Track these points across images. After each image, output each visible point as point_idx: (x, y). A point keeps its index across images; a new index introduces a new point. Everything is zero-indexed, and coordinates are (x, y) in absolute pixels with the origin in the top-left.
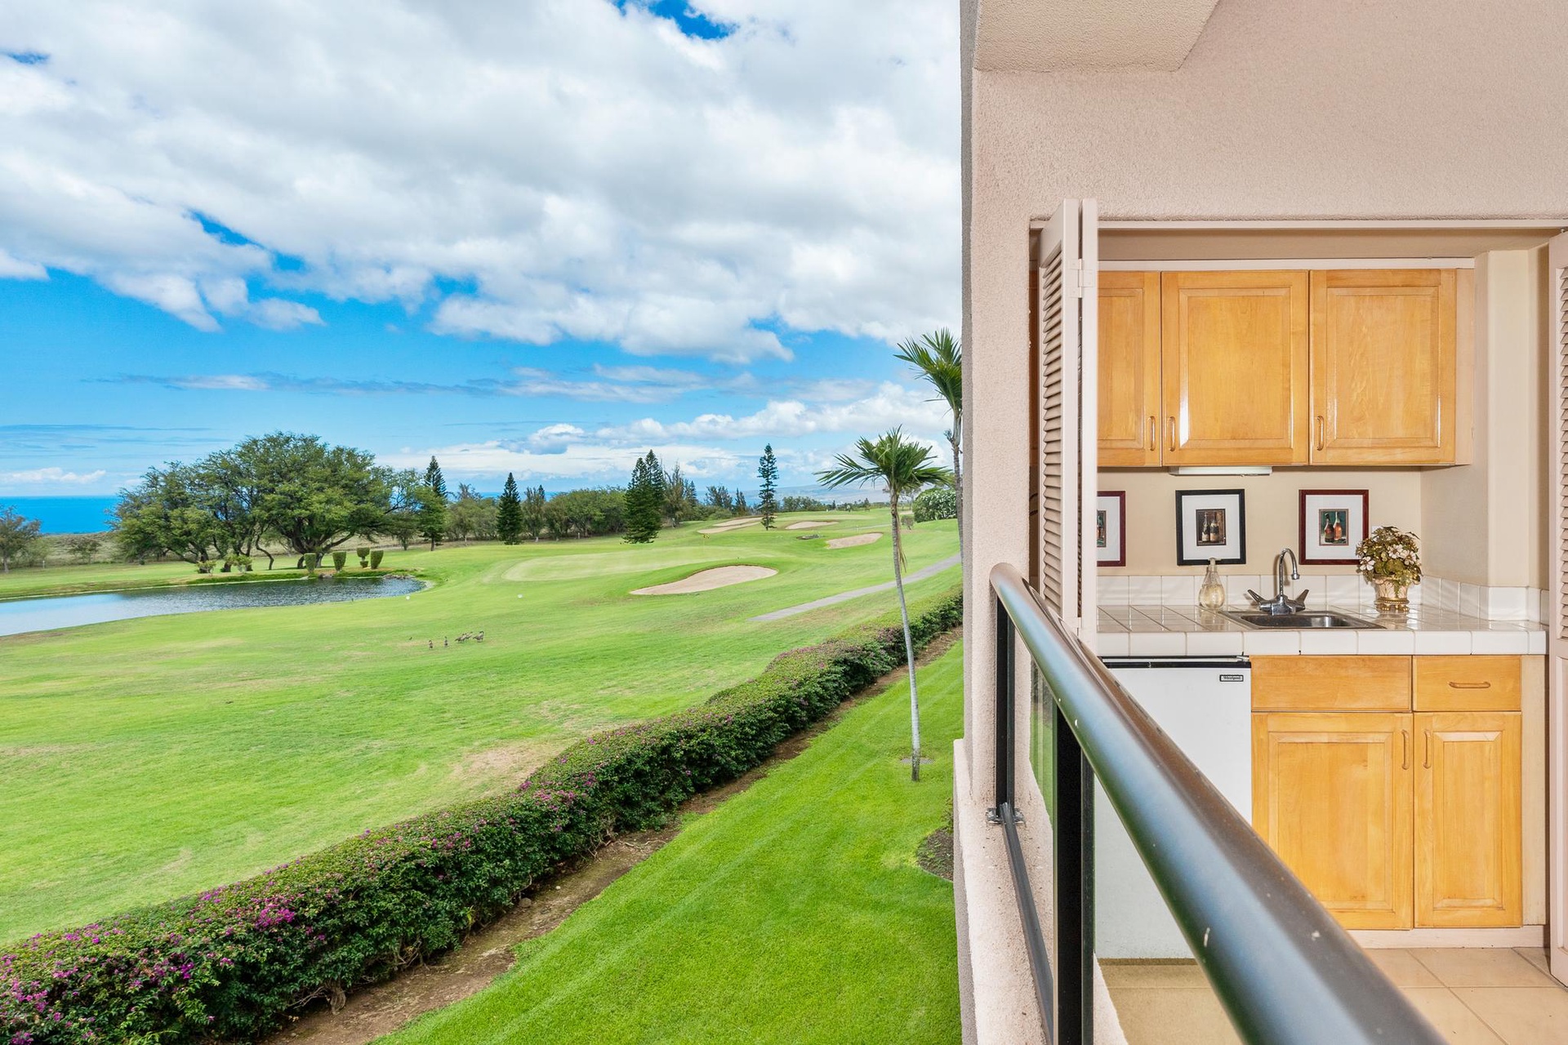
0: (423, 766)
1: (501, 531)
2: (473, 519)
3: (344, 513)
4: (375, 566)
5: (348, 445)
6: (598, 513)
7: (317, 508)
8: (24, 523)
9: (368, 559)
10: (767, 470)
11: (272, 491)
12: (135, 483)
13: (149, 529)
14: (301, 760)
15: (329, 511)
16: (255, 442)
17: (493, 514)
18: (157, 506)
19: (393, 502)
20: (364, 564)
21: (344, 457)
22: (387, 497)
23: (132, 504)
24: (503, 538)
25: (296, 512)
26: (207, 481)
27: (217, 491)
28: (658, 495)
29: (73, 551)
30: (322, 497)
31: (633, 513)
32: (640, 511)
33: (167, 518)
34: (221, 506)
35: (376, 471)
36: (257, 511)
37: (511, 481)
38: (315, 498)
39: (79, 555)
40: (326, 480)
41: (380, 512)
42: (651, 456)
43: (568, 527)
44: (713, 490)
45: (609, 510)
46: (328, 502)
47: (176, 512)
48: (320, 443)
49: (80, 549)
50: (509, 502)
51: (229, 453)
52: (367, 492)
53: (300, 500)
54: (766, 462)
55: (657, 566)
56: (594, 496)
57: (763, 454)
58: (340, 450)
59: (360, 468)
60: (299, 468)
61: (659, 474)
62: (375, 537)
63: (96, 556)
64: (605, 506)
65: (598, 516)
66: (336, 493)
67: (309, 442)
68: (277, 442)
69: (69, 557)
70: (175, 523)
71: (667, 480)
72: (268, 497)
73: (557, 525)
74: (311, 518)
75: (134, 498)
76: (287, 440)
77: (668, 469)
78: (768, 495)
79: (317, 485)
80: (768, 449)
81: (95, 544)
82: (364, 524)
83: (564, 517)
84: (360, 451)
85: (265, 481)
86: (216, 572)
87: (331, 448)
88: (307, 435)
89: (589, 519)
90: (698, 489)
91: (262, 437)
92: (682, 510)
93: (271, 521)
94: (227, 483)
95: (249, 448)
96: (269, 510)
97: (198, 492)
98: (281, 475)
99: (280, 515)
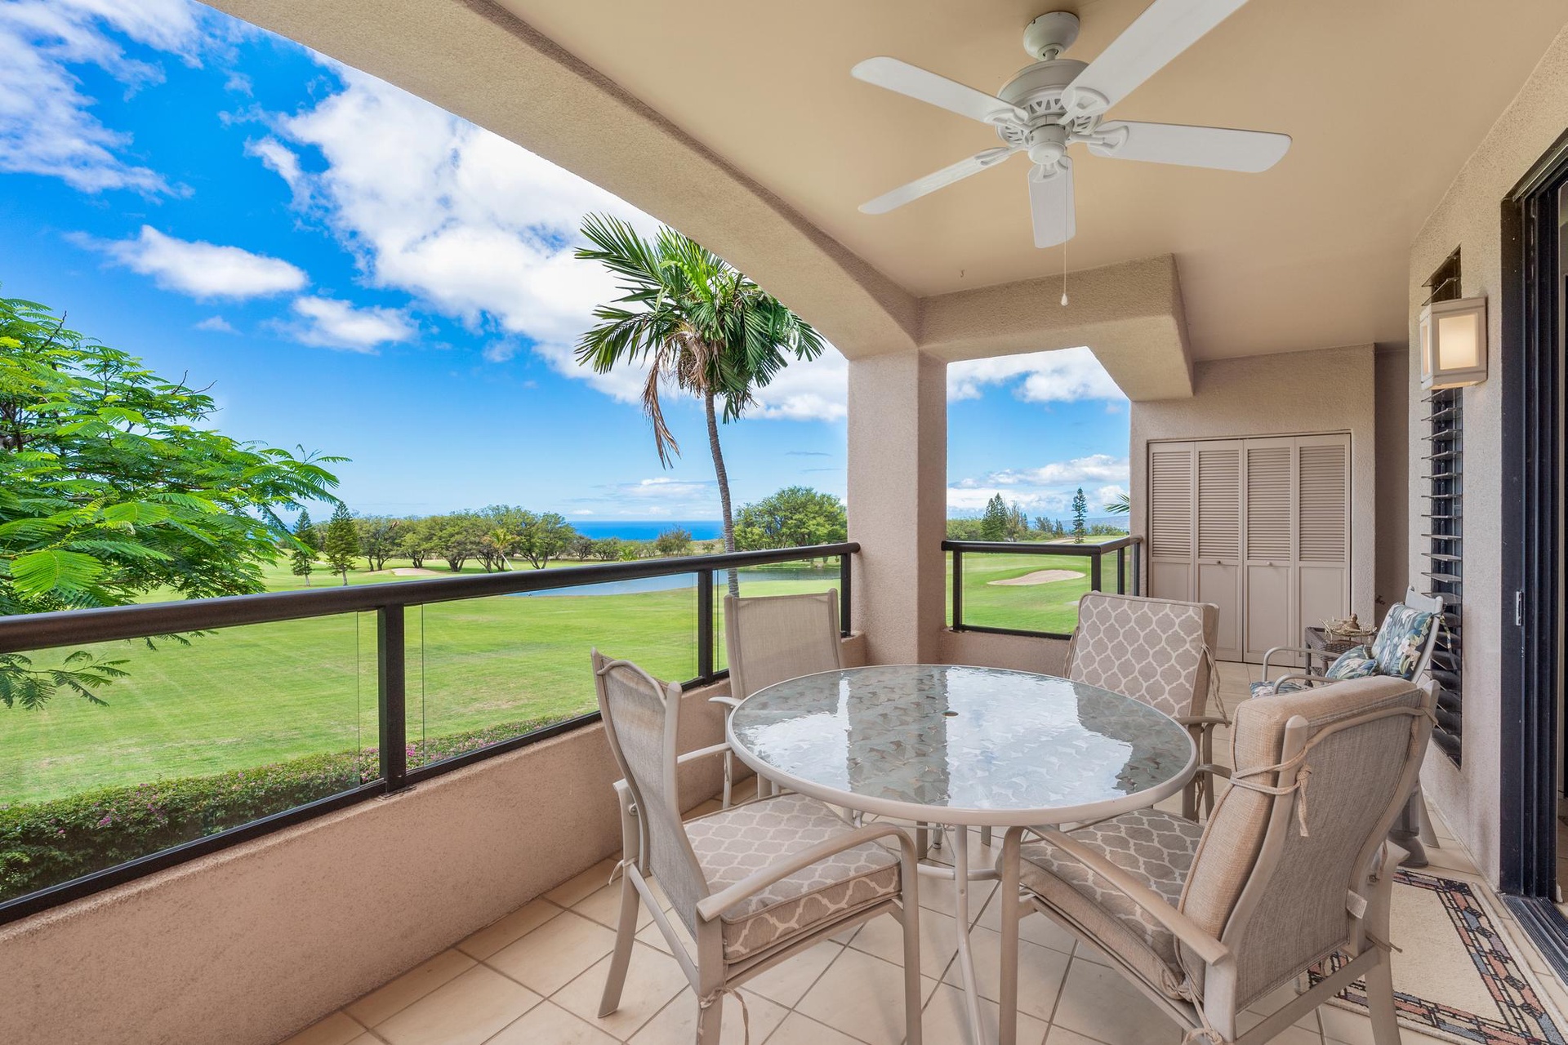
3: (826, 531)
5: (828, 493)
6: (964, 534)
7: (812, 528)
8: (685, 534)
10: (1079, 507)
11: (791, 518)
13: (738, 538)
15: (817, 530)
16: (784, 492)
21: (826, 499)
25: (803, 530)
26: (761, 514)
27: (767, 518)
28: (1003, 523)
29: (704, 549)
30: (814, 522)
31: (986, 534)
32: (991, 533)
33: (745, 532)
34: (769, 527)
36: (784, 530)
38: (811, 522)
39: (706, 551)
40: (816, 513)
42: (998, 497)
44: (1039, 519)
45: (971, 533)
46: (818, 525)
47: (749, 530)
48: (814, 491)
49: (707, 548)
51: (772, 498)
53: (804, 524)
54: (1078, 501)
55: (1003, 568)
57: (1076, 495)
58: (824, 496)
60: (804, 505)
61: (1003, 509)
64: (968, 529)
66: (821, 520)
67: (809, 491)
68: (794, 491)
70: (749, 535)
71: (1008, 513)
72: (789, 522)
76: (799, 490)
77: (1009, 505)
78: (1079, 524)
79: (812, 515)
80: (1080, 491)
81: (713, 546)
84: (833, 496)
85: (788, 513)
87: (819, 495)
88: (808, 487)
90: (1029, 519)
91: (787, 489)
92: (1018, 533)
93: (791, 535)
94: (771, 514)
95: (781, 495)
96: (790, 529)
97: (760, 519)
98: (795, 509)
99: (795, 532)
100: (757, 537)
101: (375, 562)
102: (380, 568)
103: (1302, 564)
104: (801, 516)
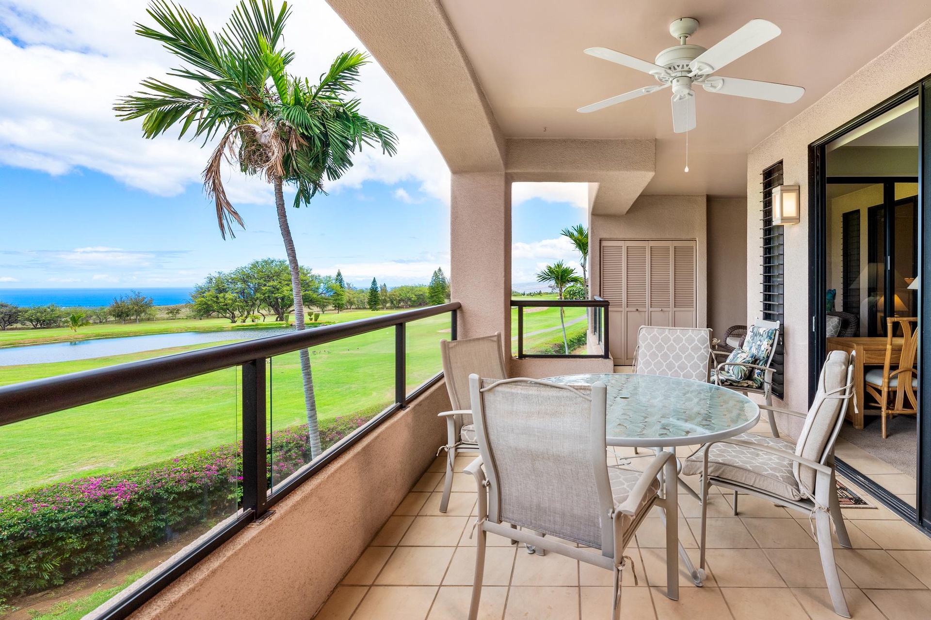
0: (374, 394)
1: (370, 304)
2: (355, 299)
4: (316, 320)
6: (414, 297)
7: (286, 293)
8: (146, 300)
9: (313, 317)
11: (265, 285)
12: (202, 282)
13: (209, 303)
14: (325, 391)
15: (291, 295)
16: (257, 262)
17: (366, 297)
18: (213, 292)
19: (320, 291)
20: (311, 319)
22: (318, 288)
23: (201, 291)
24: (371, 308)
25: (276, 295)
26: (234, 281)
27: (240, 285)
28: (443, 288)
29: (168, 313)
30: (288, 288)
31: (432, 297)
32: (435, 295)
33: (217, 297)
34: (242, 292)
35: (312, 276)
36: (258, 295)
37: (374, 281)
38: (285, 288)
39: (171, 315)
41: (315, 296)
42: (440, 270)
43: (400, 303)
45: (419, 296)
46: (291, 290)
47: (222, 295)
49: (171, 312)
50: (374, 291)
51: (245, 268)
52: (309, 286)
53: (278, 290)
56: (412, 289)
59: (305, 275)
60: (278, 274)
61: (443, 279)
62: (311, 307)
63: (178, 316)
64: (417, 293)
65: (414, 298)
68: (267, 262)
69: (166, 316)
70: (221, 300)
71: (446, 281)
72: (264, 288)
73: (395, 302)
74: (283, 299)
75: (201, 288)
76: (272, 262)
77: (446, 277)
79: (286, 282)
81: (178, 310)
82: (308, 301)
83: (398, 298)
84: (305, 267)
85: (262, 281)
86: (239, 323)
88: (281, 259)
89: (410, 299)
91: (260, 260)
93: (264, 300)
94: (244, 281)
95: (255, 265)
96: (264, 294)
97: (232, 286)
98: (269, 278)
99: (269, 297)
100: (230, 302)
103: (676, 309)
104: (275, 283)
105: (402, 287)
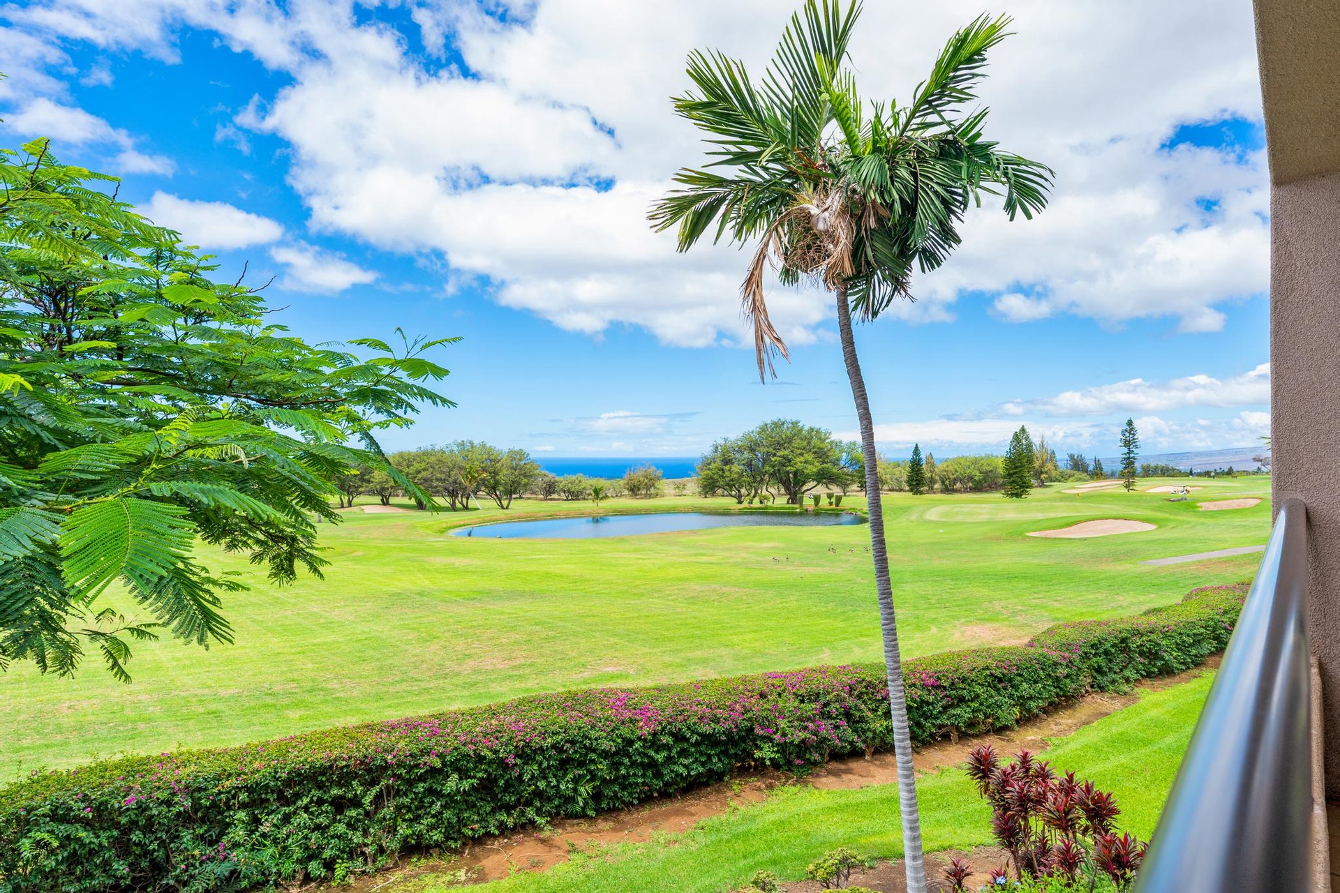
1: (910, 485)
2: (888, 476)
3: (815, 470)
4: (837, 505)
5: (816, 426)
6: (978, 474)
7: (799, 466)
9: (833, 500)
10: (1129, 440)
11: (775, 455)
12: (707, 451)
13: (715, 477)
15: (806, 468)
16: (766, 425)
17: (904, 474)
18: (718, 464)
19: (842, 463)
20: (831, 504)
21: (814, 433)
22: (838, 460)
23: (707, 463)
24: (911, 490)
25: (788, 468)
26: (740, 450)
27: (747, 455)
28: (1030, 461)
30: (802, 459)
31: (1010, 475)
32: (1016, 473)
33: (723, 470)
34: (749, 464)
35: (832, 442)
36: (767, 468)
37: (917, 448)
38: (798, 460)
39: (678, 491)
40: (804, 449)
41: (835, 470)
42: (1023, 430)
43: (955, 484)
44: (1072, 457)
45: (986, 473)
46: (805, 462)
47: (727, 468)
48: (801, 424)
49: (678, 487)
50: (916, 464)
51: (753, 432)
52: (828, 456)
53: (790, 461)
54: (1127, 434)
56: (975, 462)
57: (1126, 427)
58: (812, 429)
59: (823, 441)
60: (789, 440)
61: (1029, 444)
62: (831, 486)
63: (684, 492)
64: (983, 468)
65: (978, 476)
66: (809, 457)
67: (795, 424)
68: (778, 425)
69: (673, 492)
70: (727, 474)
71: (1035, 449)
72: (773, 459)
73: (947, 482)
74: (795, 474)
75: (706, 458)
76: (783, 424)
77: (1036, 440)
78: (1129, 462)
79: (799, 451)
80: (1130, 423)
82: (825, 477)
83: (952, 477)
84: (823, 430)
85: (771, 449)
86: (745, 504)
87: (806, 428)
88: (794, 420)
89: (971, 478)
91: (770, 422)
92: (1046, 473)
93: (774, 475)
94: (752, 450)
95: (763, 429)
96: (773, 467)
97: (738, 456)
98: (779, 445)
99: (779, 470)
100: (736, 476)
101: (345, 499)
102: (350, 505)
104: (786, 452)
105: (958, 458)
